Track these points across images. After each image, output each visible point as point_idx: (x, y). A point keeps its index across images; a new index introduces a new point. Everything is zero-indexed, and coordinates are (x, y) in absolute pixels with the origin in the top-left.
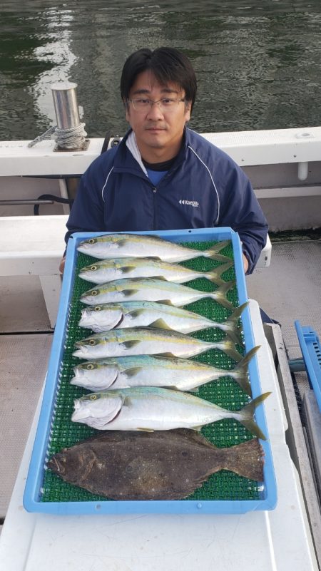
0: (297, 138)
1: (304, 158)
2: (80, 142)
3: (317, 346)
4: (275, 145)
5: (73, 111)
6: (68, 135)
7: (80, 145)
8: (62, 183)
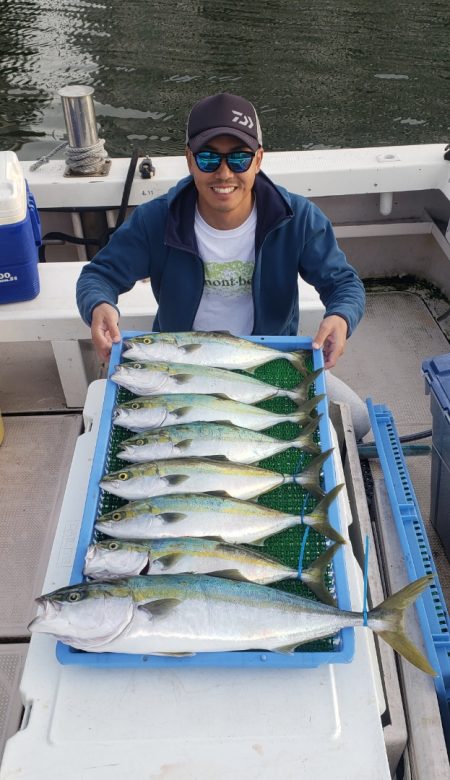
0: (379, 161)
1: (387, 187)
2: (99, 165)
3: (390, 427)
4: (350, 170)
5: (89, 121)
6: (83, 156)
7: (99, 169)
8: (76, 218)
